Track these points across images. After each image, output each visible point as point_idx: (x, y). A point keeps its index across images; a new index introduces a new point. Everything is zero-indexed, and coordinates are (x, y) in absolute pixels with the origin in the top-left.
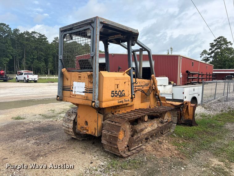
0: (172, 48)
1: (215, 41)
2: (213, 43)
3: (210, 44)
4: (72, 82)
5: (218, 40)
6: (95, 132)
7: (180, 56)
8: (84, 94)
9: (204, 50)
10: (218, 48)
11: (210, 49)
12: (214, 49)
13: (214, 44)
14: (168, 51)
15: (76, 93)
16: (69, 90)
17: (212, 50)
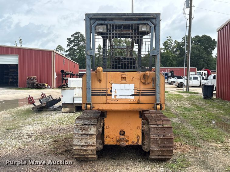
0: (21, 40)
1: (72, 36)
2: (70, 39)
3: (68, 39)
4: (109, 84)
5: (75, 35)
6: (138, 141)
7: (53, 52)
8: (133, 97)
9: (59, 45)
10: (76, 45)
11: (68, 45)
12: (72, 46)
13: (72, 39)
14: (16, 43)
15: (117, 97)
16: (105, 95)
17: (70, 46)
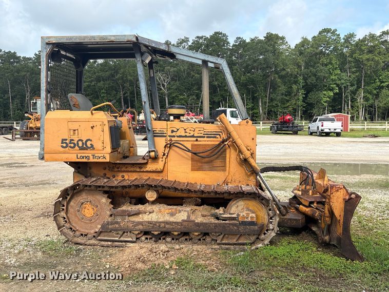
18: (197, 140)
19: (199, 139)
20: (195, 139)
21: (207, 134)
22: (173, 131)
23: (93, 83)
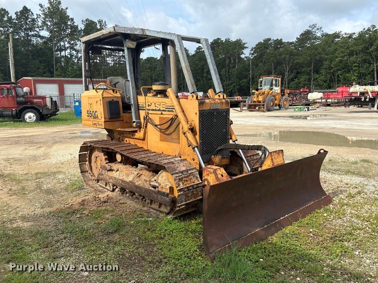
18: (162, 114)
19: (163, 113)
20: (160, 112)
21: (168, 108)
22: (149, 105)
23: (345, 58)
